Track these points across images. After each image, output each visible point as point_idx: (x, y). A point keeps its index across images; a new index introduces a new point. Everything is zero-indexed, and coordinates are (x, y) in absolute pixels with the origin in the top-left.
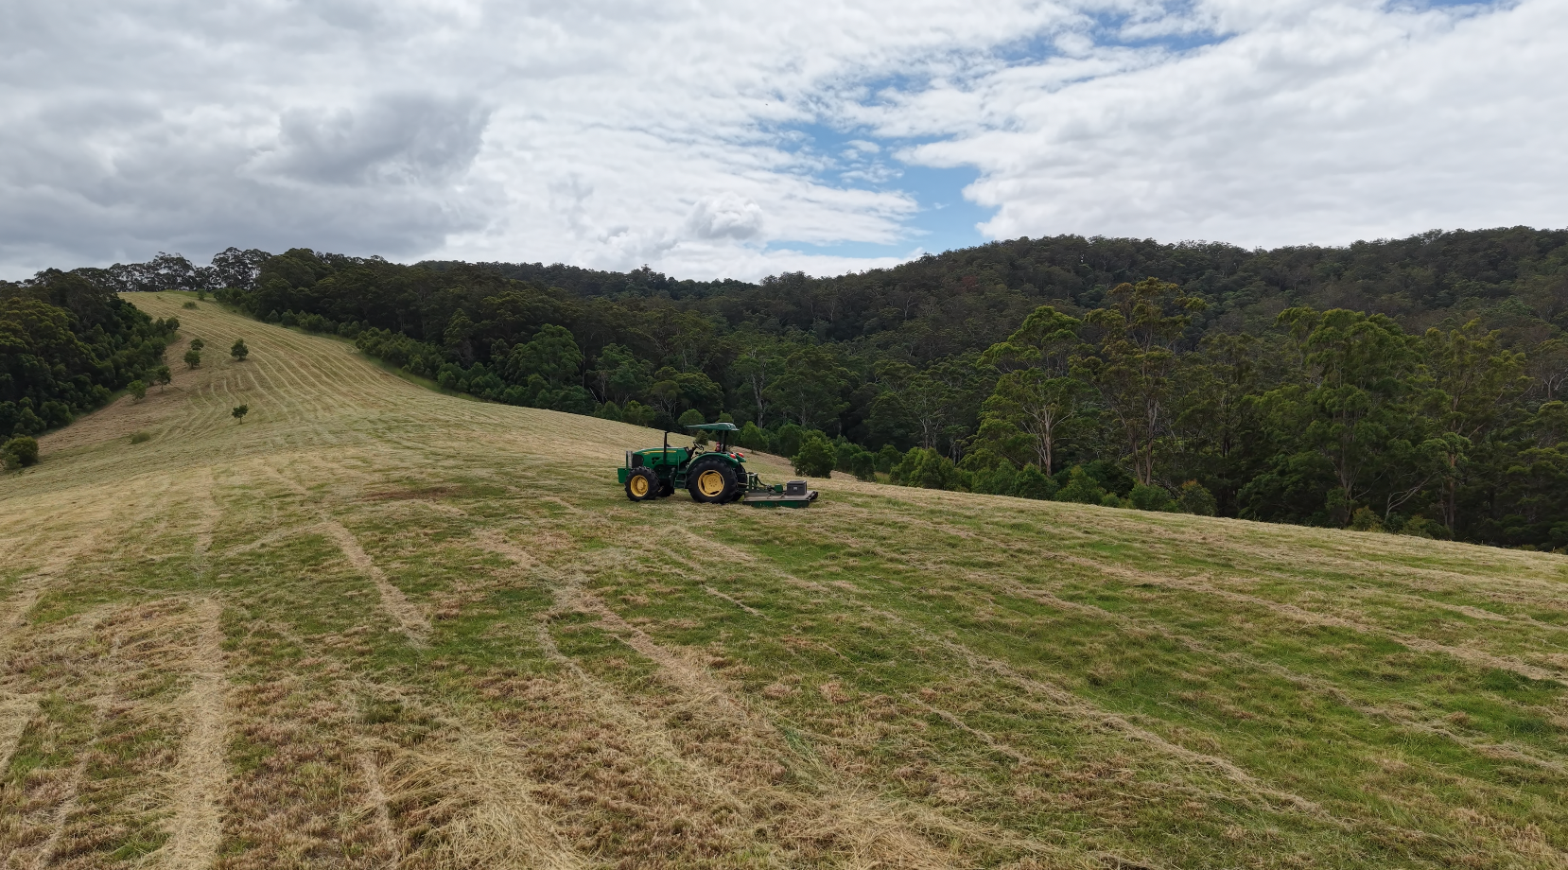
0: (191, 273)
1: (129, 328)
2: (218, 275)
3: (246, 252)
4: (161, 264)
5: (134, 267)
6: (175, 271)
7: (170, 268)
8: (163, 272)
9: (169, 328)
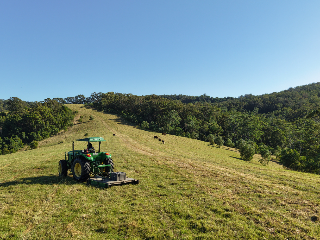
0: (85, 99)
1: (66, 113)
2: (91, 99)
3: (99, 93)
4: (78, 97)
5: (72, 98)
6: (82, 98)
7: (80, 98)
8: (79, 99)
9: (75, 113)
